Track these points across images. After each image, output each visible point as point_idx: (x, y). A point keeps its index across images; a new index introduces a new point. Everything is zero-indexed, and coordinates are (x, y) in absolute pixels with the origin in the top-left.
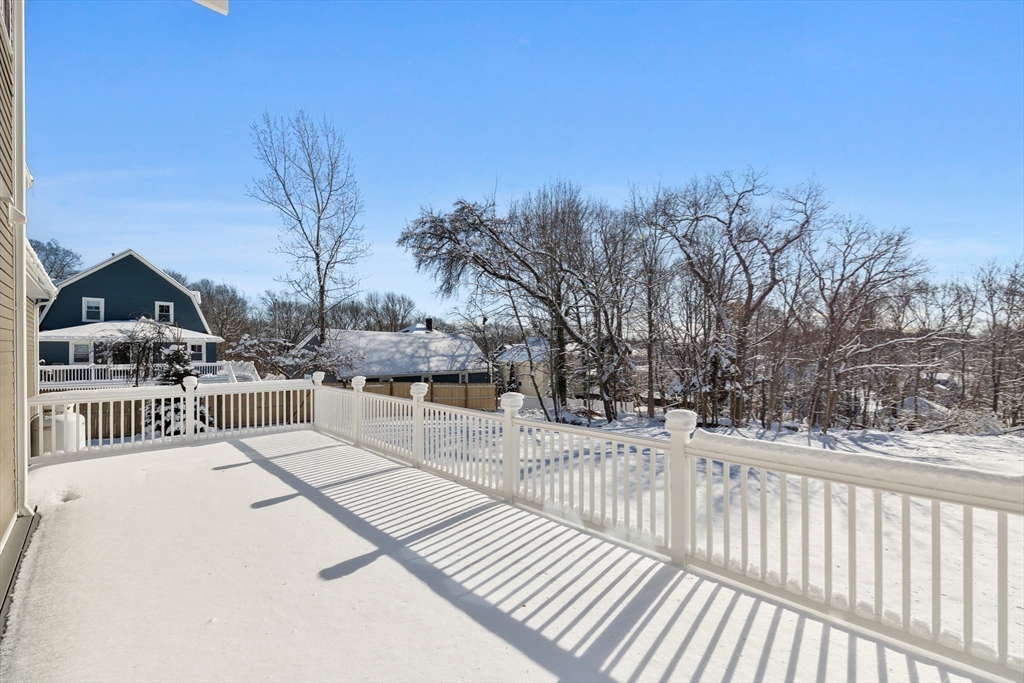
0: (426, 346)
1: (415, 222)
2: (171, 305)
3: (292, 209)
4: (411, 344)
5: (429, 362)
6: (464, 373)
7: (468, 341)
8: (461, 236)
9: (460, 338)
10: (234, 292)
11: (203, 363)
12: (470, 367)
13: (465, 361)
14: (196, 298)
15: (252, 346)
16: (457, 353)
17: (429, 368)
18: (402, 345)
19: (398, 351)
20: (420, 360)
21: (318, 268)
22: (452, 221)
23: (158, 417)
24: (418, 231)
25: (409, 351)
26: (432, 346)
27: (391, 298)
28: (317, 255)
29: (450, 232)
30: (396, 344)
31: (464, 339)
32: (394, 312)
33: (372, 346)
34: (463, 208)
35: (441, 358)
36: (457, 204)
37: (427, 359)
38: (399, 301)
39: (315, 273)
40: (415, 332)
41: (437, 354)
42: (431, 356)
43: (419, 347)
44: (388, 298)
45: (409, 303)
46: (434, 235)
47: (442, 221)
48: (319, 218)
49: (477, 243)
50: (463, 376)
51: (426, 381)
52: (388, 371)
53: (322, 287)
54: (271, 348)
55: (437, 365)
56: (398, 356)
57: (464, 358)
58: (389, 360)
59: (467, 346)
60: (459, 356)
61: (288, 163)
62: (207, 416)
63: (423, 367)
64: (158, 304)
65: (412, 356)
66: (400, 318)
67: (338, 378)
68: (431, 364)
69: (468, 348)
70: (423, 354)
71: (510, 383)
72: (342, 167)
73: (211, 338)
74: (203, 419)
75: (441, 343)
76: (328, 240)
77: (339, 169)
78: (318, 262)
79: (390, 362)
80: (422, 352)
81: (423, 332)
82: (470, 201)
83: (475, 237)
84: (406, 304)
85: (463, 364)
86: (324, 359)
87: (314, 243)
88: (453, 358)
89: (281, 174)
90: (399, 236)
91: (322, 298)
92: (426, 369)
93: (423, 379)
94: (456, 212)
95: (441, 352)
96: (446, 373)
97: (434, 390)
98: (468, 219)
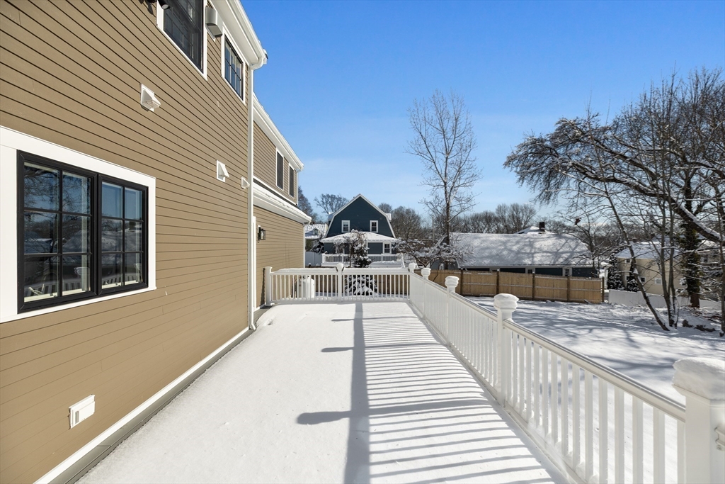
0: (531, 245)
1: (519, 147)
2: (377, 222)
3: (430, 156)
4: (518, 242)
5: (533, 257)
6: (566, 267)
7: (573, 240)
8: (561, 151)
9: (565, 238)
10: (414, 212)
11: (390, 255)
12: (574, 263)
13: (570, 257)
14: (389, 217)
15: (403, 245)
16: (561, 250)
17: (533, 261)
18: (509, 244)
19: (505, 248)
20: (526, 256)
21: (446, 192)
22: (552, 139)
23: (350, 285)
24: (521, 153)
25: (515, 248)
26: (537, 245)
27: (515, 208)
28: (445, 183)
29: (551, 149)
30: (504, 243)
31: (569, 238)
32: (518, 218)
33: (484, 245)
34: (564, 126)
35: (545, 254)
36: (559, 123)
37: (531, 255)
38: (522, 210)
39: (444, 196)
40: (529, 233)
41: (541, 251)
42: (535, 253)
43: (525, 245)
44: (513, 208)
45: (531, 211)
46: (534, 155)
47: (542, 141)
48: (447, 158)
49: (578, 153)
50: (567, 270)
51: (530, 272)
52: (496, 263)
53: (448, 205)
54: (413, 246)
55: (540, 260)
56: (505, 253)
57: (569, 254)
58: (497, 255)
59: (573, 244)
60: (563, 253)
61: (428, 126)
62: (374, 285)
63: (527, 262)
64: (371, 221)
65: (518, 252)
66: (523, 222)
67: (459, 267)
68: (535, 259)
69: (573, 246)
70: (528, 251)
71: (630, 278)
72: (462, 119)
73: (394, 240)
74: (372, 287)
75: (547, 242)
76: (452, 171)
77: (461, 121)
78: (446, 188)
79: (499, 256)
80: (528, 250)
81: (537, 233)
82: (570, 118)
83: (577, 148)
84: (528, 212)
85: (566, 260)
86: (444, 253)
87: (443, 175)
88: (557, 254)
89: (423, 134)
90: (506, 160)
91: (448, 212)
92: (530, 263)
93: (527, 271)
94: (557, 130)
95: (546, 249)
96: (548, 266)
97: (536, 281)
98: (569, 134)
